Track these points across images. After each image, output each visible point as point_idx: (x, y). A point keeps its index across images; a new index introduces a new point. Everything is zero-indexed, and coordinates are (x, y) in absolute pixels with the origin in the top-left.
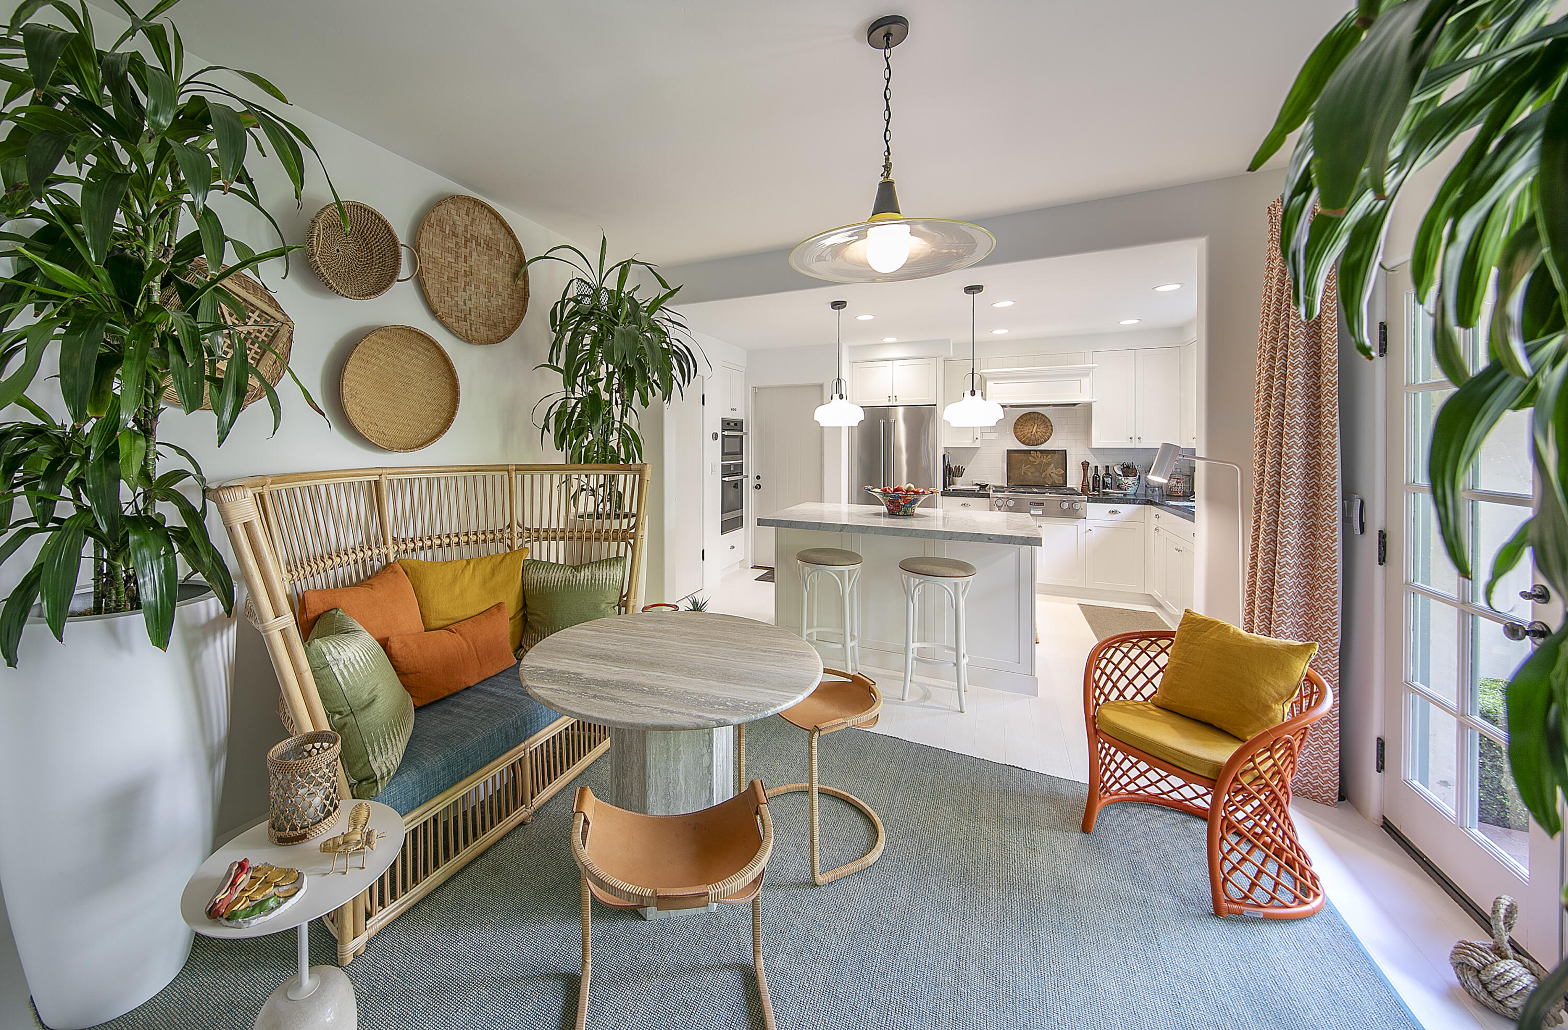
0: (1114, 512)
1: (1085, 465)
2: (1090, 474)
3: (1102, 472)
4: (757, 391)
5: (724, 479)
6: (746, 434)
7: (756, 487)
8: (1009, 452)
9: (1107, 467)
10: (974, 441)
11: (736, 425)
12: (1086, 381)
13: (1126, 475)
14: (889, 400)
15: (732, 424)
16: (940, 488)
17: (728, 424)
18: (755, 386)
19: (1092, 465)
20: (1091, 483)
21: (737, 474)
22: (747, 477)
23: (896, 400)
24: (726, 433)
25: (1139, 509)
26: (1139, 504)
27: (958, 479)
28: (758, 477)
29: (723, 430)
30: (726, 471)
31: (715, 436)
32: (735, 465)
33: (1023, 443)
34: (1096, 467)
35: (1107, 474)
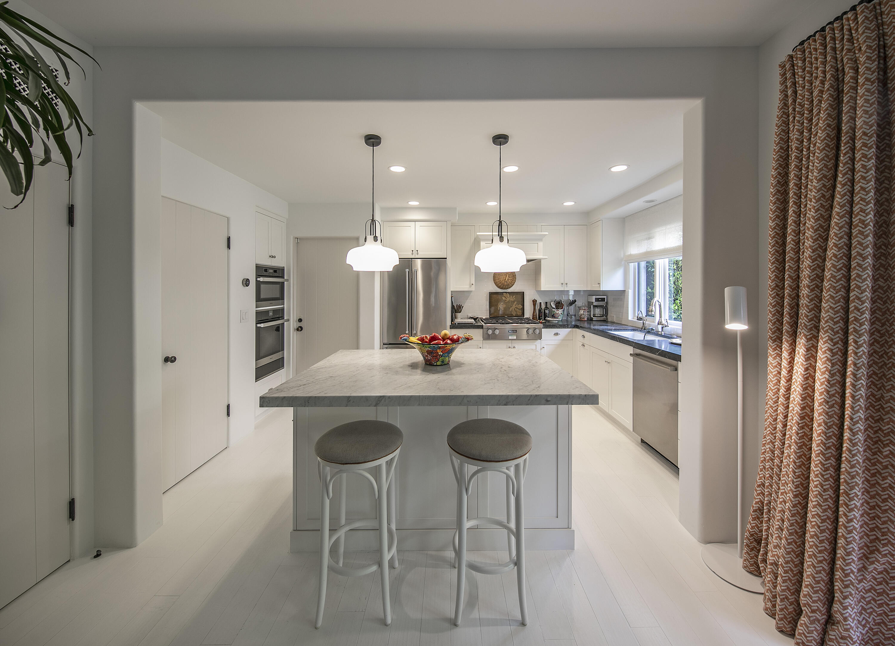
0: (556, 334)
1: (534, 302)
2: (537, 308)
3: (543, 306)
4: (298, 240)
5: (259, 325)
6: (287, 280)
7: (298, 330)
8: (491, 294)
9: (546, 303)
10: (470, 287)
11: (275, 271)
12: (541, 244)
13: (557, 308)
14: (412, 254)
15: (271, 271)
16: (449, 323)
17: (266, 271)
18: (297, 236)
19: (538, 302)
20: (538, 314)
21: (278, 319)
22: (288, 320)
23: (418, 254)
24: (261, 279)
25: (570, 331)
26: (570, 328)
27: (459, 315)
28: (300, 320)
29: (258, 276)
30: (261, 317)
31: (246, 283)
32: (274, 311)
33: (499, 287)
34: (540, 303)
35: (546, 308)
